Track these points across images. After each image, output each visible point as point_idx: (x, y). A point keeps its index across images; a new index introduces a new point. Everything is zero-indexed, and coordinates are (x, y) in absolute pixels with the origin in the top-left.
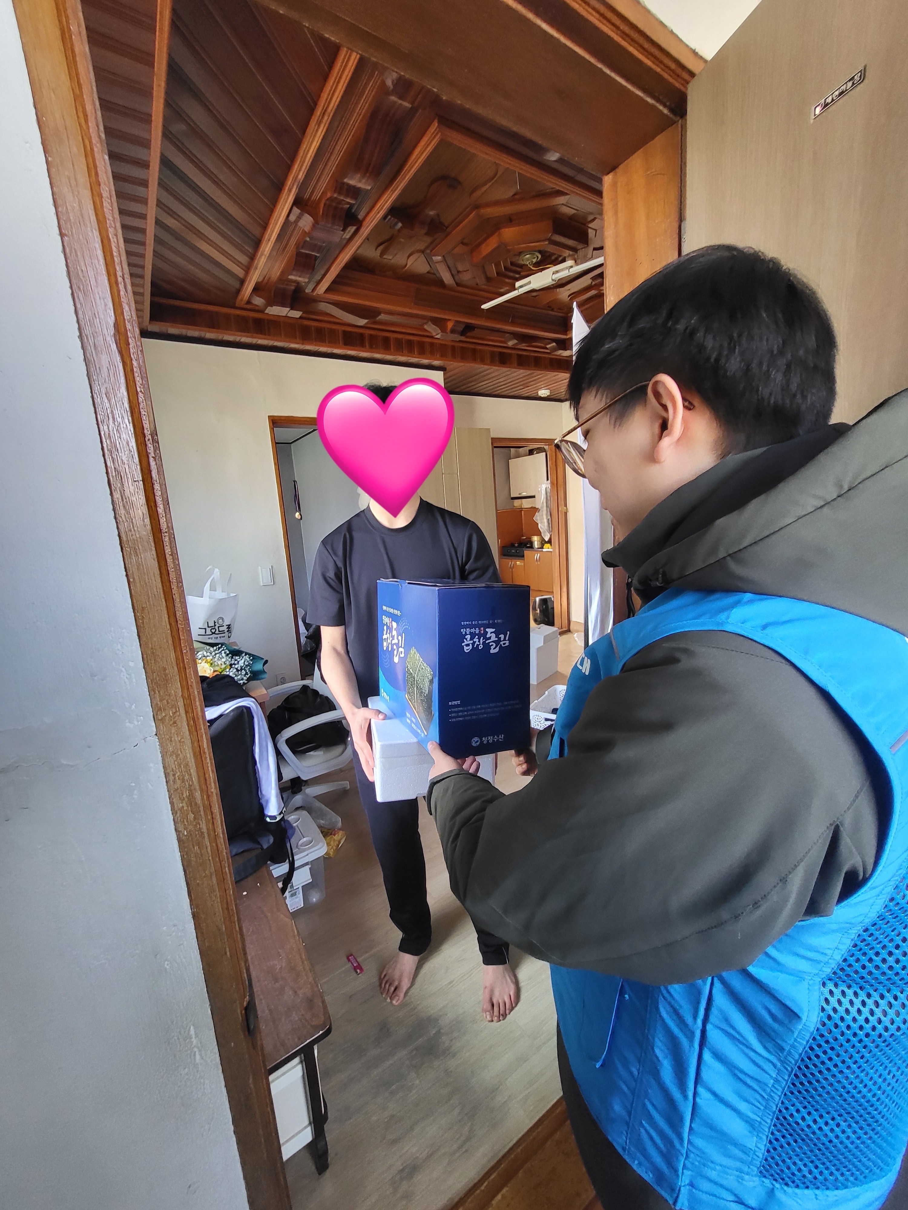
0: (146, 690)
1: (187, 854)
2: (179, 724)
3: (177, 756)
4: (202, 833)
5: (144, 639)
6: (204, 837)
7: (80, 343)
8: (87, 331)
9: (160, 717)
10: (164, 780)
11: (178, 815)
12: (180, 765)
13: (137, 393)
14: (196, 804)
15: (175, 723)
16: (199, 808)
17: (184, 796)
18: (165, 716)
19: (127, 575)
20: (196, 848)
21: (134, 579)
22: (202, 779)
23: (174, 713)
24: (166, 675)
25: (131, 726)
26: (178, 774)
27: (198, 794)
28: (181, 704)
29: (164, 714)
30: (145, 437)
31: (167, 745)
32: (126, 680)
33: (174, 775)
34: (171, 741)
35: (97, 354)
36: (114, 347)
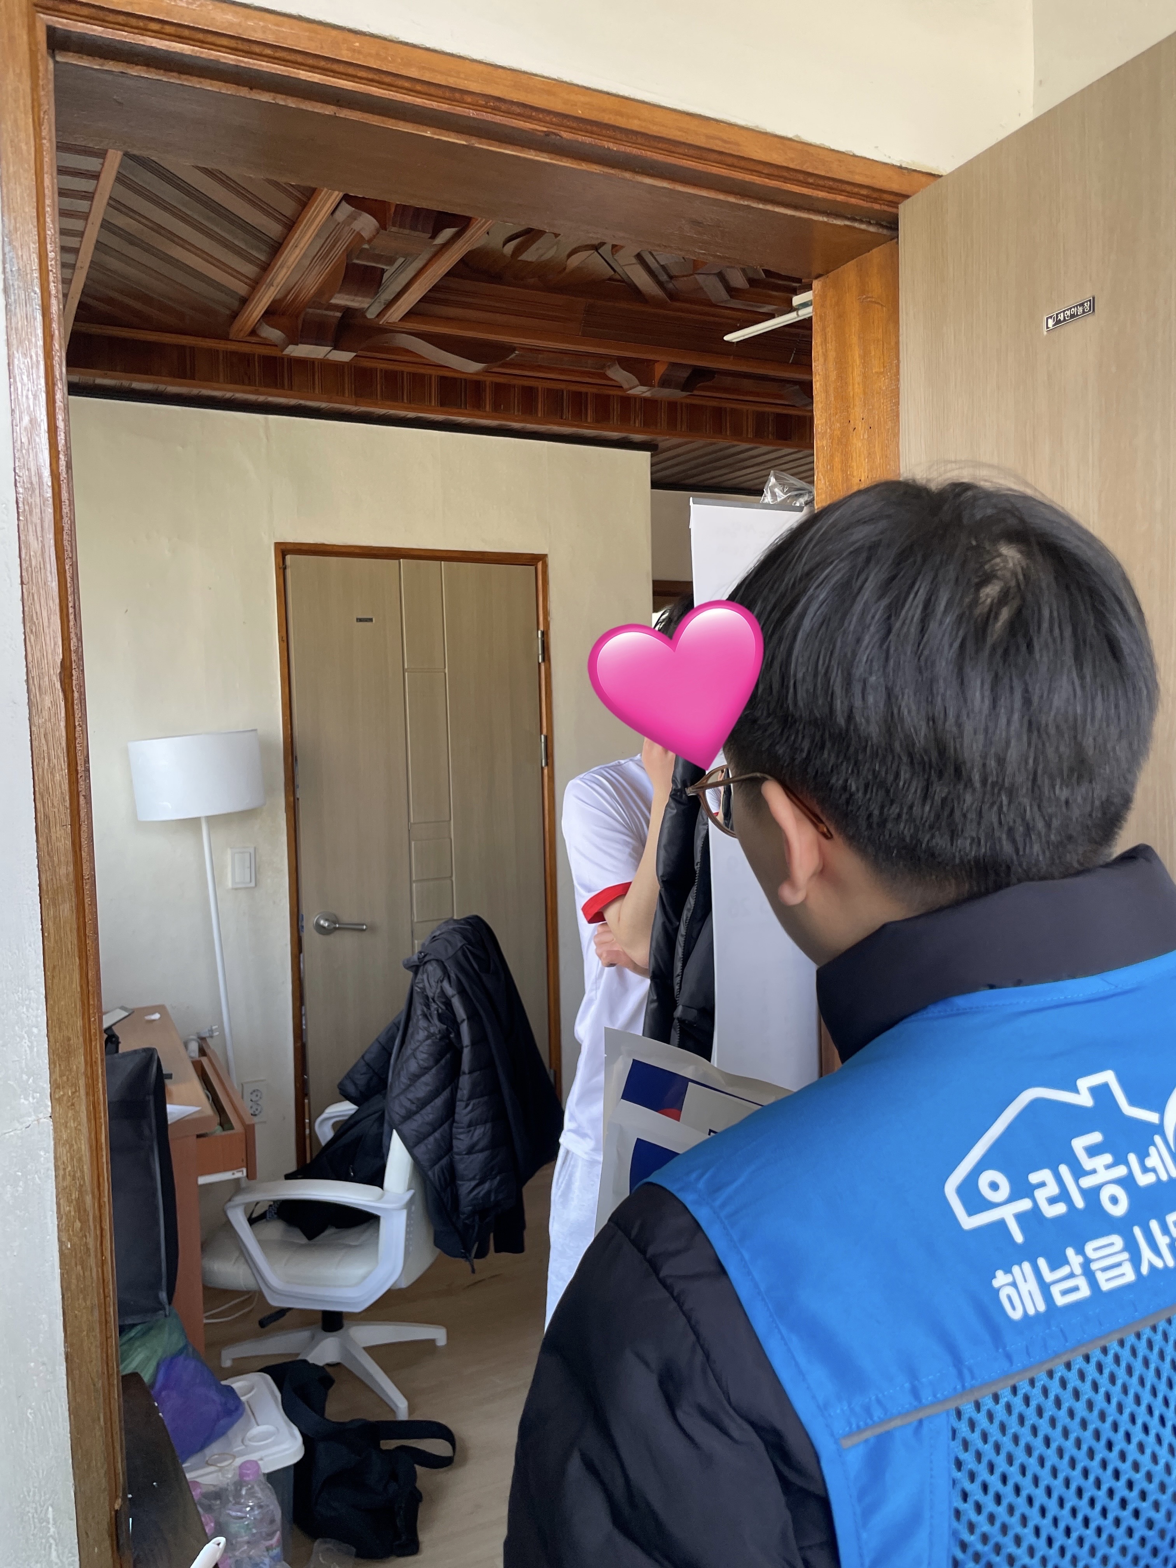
0: (47, 1061)
1: (67, 1273)
2: (77, 1107)
3: (71, 1146)
4: (88, 1249)
5: (51, 1002)
6: (89, 1256)
7: (26, 687)
8: (34, 673)
9: (57, 1096)
10: (54, 1173)
11: (63, 1220)
12: (72, 1158)
13: (75, 727)
14: (85, 1210)
15: (73, 1105)
16: (88, 1215)
17: (73, 1197)
18: (63, 1095)
19: (42, 929)
20: (79, 1267)
21: (49, 934)
22: (95, 1182)
23: (73, 1093)
24: (69, 1046)
25: (26, 1102)
26: (70, 1168)
27: (88, 1199)
28: (82, 1082)
29: (62, 1093)
30: (77, 774)
31: (61, 1131)
32: (27, 1049)
33: (64, 1169)
34: (66, 1126)
35: (40, 695)
36: (58, 685)
